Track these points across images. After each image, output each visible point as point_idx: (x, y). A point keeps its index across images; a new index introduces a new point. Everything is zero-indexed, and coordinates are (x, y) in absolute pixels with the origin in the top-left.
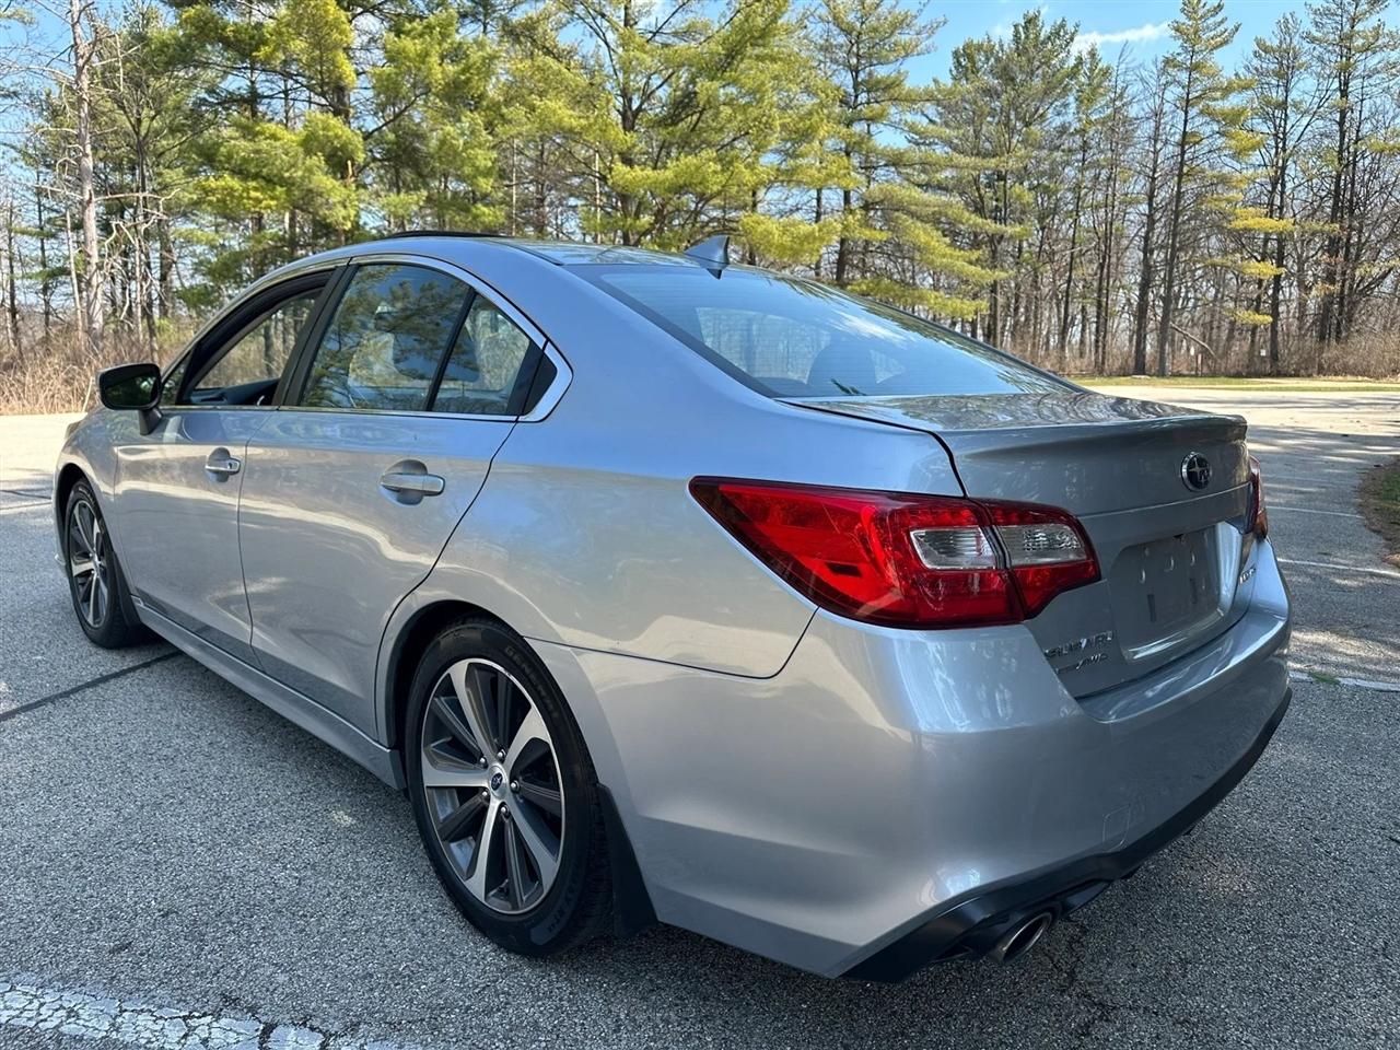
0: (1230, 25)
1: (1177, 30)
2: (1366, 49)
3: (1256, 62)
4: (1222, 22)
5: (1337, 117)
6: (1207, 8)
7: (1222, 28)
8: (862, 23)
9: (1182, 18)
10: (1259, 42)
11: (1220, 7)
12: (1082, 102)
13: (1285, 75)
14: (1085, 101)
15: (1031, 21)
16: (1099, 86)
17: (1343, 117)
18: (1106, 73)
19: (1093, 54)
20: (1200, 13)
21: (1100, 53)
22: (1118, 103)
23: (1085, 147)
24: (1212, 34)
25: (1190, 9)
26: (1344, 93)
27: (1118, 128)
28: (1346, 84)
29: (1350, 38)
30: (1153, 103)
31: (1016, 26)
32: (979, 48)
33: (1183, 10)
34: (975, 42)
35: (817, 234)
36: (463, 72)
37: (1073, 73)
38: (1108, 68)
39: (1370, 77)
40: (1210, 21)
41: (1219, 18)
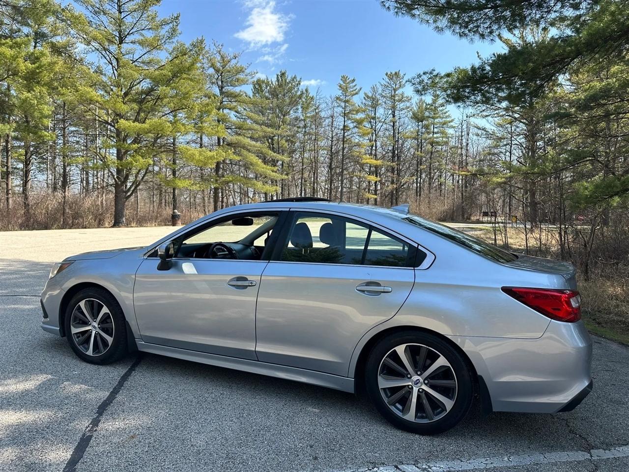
0: (358, 87)
1: (340, 87)
2: (400, 101)
3: (364, 101)
4: (355, 86)
5: (392, 124)
6: (350, 79)
7: (355, 88)
8: (223, 68)
9: (342, 83)
10: (365, 94)
11: (354, 80)
12: (304, 109)
13: (375, 106)
14: (305, 108)
15: (283, 74)
16: (310, 103)
17: (394, 124)
18: (312, 98)
19: (307, 90)
20: (348, 81)
21: (309, 91)
22: (317, 111)
23: (305, 127)
24: (352, 90)
25: (344, 79)
26: (394, 116)
27: (317, 120)
28: (394, 112)
29: (394, 96)
30: (330, 112)
31: (277, 75)
32: (263, 82)
33: (342, 80)
34: (261, 79)
35: (215, 157)
36: (38, 68)
37: (300, 97)
38: (313, 97)
39: (401, 111)
40: (351, 85)
41: (354, 84)
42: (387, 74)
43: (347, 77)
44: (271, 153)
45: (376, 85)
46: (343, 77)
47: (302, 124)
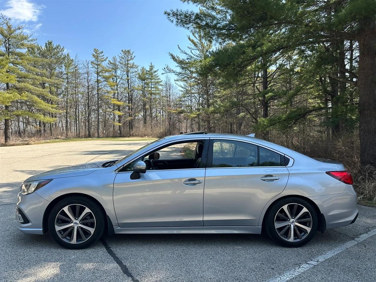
0: (105, 57)
1: (93, 55)
2: (131, 67)
3: (108, 65)
4: (103, 56)
5: (127, 81)
7: (103, 57)
8: (10, 35)
9: (94, 53)
10: (109, 61)
11: (102, 52)
12: (66, 67)
13: (115, 69)
14: (67, 66)
15: (50, 43)
16: (71, 64)
17: (128, 81)
18: (72, 60)
19: (68, 55)
20: (98, 52)
21: (70, 55)
22: (76, 69)
23: (67, 78)
24: (101, 58)
25: (96, 51)
26: (128, 76)
27: (76, 74)
28: (128, 74)
29: (128, 64)
30: (85, 70)
31: (46, 43)
32: (35, 47)
33: (94, 51)
37: (64, 59)
38: (73, 59)
39: (132, 73)
40: (100, 55)
41: (102, 54)
42: (122, 51)
43: (97, 50)
44: (50, 96)
45: (115, 56)
46: (95, 49)
47: (65, 76)
